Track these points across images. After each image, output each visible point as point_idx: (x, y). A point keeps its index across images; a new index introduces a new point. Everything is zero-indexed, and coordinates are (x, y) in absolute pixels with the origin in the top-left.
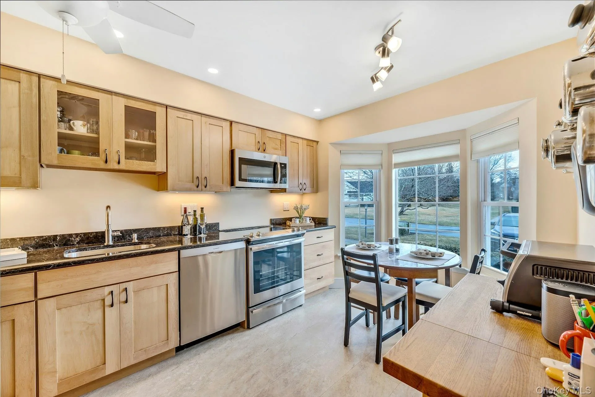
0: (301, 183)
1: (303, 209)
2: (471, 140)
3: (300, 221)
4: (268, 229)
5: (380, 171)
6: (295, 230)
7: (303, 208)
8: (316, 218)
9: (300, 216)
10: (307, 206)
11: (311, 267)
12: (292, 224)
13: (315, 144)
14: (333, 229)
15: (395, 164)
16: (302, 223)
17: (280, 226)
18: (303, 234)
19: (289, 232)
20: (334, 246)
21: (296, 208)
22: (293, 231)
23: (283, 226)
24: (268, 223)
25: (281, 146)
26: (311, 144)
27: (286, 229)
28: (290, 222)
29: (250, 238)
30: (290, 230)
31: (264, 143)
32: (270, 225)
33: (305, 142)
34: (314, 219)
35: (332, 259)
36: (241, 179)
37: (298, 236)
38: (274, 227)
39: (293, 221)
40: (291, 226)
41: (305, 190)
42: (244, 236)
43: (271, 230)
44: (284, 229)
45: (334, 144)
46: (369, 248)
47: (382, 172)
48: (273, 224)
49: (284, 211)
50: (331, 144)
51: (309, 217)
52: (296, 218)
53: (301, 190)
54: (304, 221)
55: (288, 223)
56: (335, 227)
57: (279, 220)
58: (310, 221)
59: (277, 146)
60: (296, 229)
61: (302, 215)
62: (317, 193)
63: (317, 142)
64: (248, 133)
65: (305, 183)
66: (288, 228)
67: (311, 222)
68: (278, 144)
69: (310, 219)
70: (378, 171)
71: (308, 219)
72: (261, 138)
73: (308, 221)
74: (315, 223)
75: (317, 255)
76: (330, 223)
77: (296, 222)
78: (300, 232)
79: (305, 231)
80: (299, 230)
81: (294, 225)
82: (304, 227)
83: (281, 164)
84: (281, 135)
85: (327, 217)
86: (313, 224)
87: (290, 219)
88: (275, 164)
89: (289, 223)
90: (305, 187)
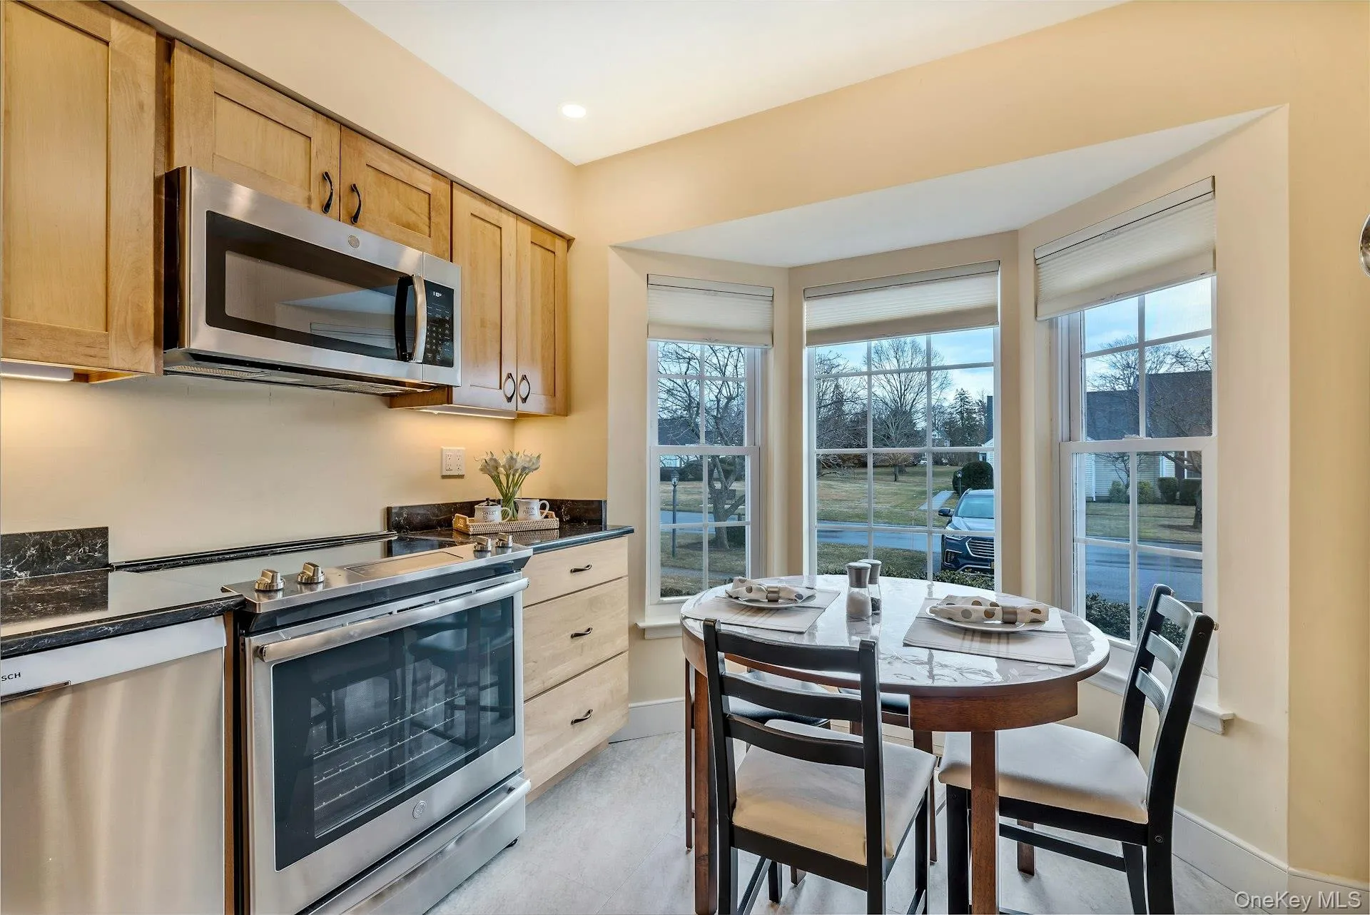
0: (510, 376)
1: (516, 470)
2: (1036, 260)
3: (504, 515)
4: (377, 546)
5: (765, 353)
6: (490, 549)
7: (519, 465)
8: (563, 502)
9: (505, 495)
10: (530, 460)
11: (548, 685)
12: (474, 525)
13: (560, 245)
14: (625, 539)
15: (810, 333)
16: (514, 518)
17: (426, 534)
18: (520, 564)
19: (462, 558)
20: (626, 595)
21: (491, 468)
22: (481, 552)
23: (440, 535)
24: (376, 525)
25: (430, 219)
26: (547, 240)
27: (452, 544)
28: (468, 519)
29: (253, 597)
30: (467, 550)
31: (354, 189)
32: (385, 532)
33: (526, 229)
34: (555, 506)
35: (623, 641)
36: (216, 316)
37: (500, 570)
38: (400, 539)
39: (478, 514)
40: (471, 531)
41: (524, 400)
42: (223, 590)
43: (389, 551)
44: (442, 545)
45: (626, 250)
46: (773, 603)
47: (771, 354)
48: (398, 527)
49: (444, 477)
50: (615, 247)
51: (541, 500)
52: (491, 503)
53: (510, 399)
54: (521, 515)
55: (459, 521)
56: (632, 531)
57: (422, 511)
58: (542, 513)
59: (412, 218)
60: (490, 544)
61: (514, 493)
62: (567, 416)
63: (569, 241)
64: (270, 123)
65: (524, 378)
66: (460, 539)
67: (546, 517)
68: (416, 209)
69: (543, 507)
70: (758, 352)
71: (536, 506)
72: (336, 162)
73: (537, 515)
74: (561, 521)
75: (573, 636)
76: (612, 517)
77: (490, 517)
78: (509, 556)
79: (528, 552)
80: (503, 547)
81: (482, 530)
82: (524, 536)
83: (430, 287)
84: (432, 176)
85: (603, 499)
86: (554, 522)
87: (468, 508)
88: (405, 282)
89: (461, 521)
90: (523, 389)
